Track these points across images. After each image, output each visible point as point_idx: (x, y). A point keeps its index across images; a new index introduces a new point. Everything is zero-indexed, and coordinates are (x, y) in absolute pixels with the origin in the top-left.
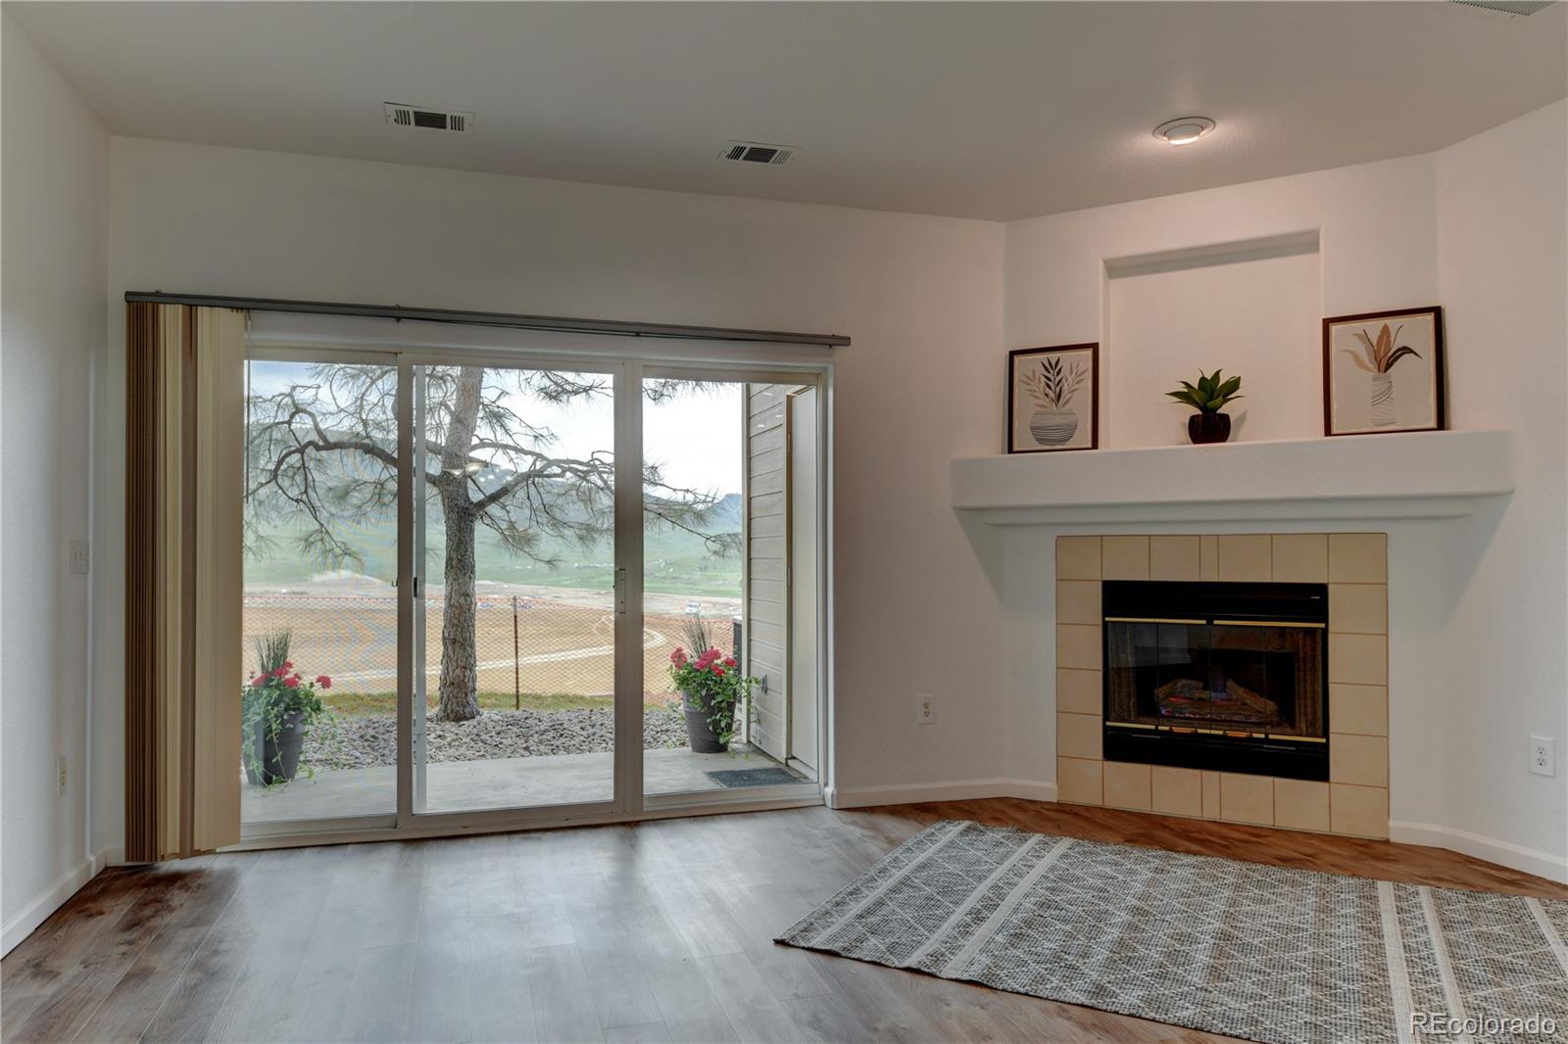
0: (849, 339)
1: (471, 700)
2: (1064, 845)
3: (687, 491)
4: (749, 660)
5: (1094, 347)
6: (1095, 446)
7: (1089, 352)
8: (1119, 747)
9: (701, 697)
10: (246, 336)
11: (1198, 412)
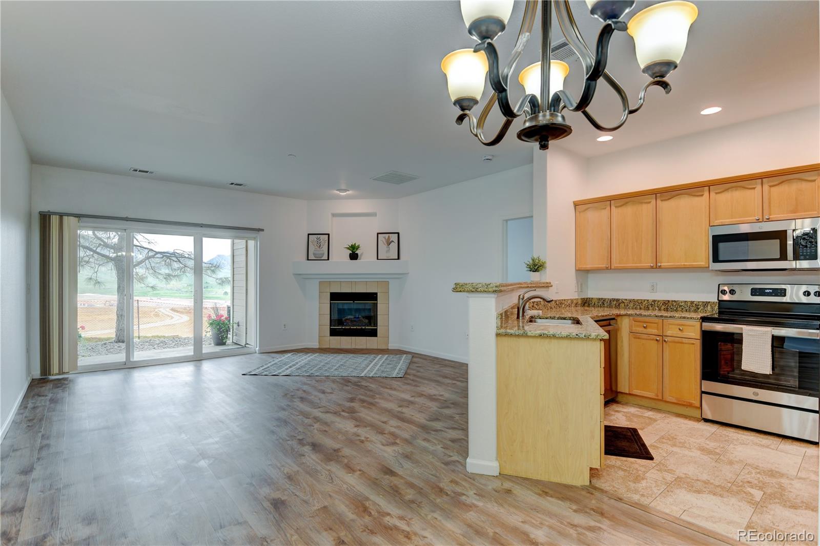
0: (264, 229)
4: (233, 317)
5: (329, 235)
6: (328, 259)
7: (327, 236)
8: (333, 333)
9: (217, 329)
10: (79, 224)
11: (351, 252)
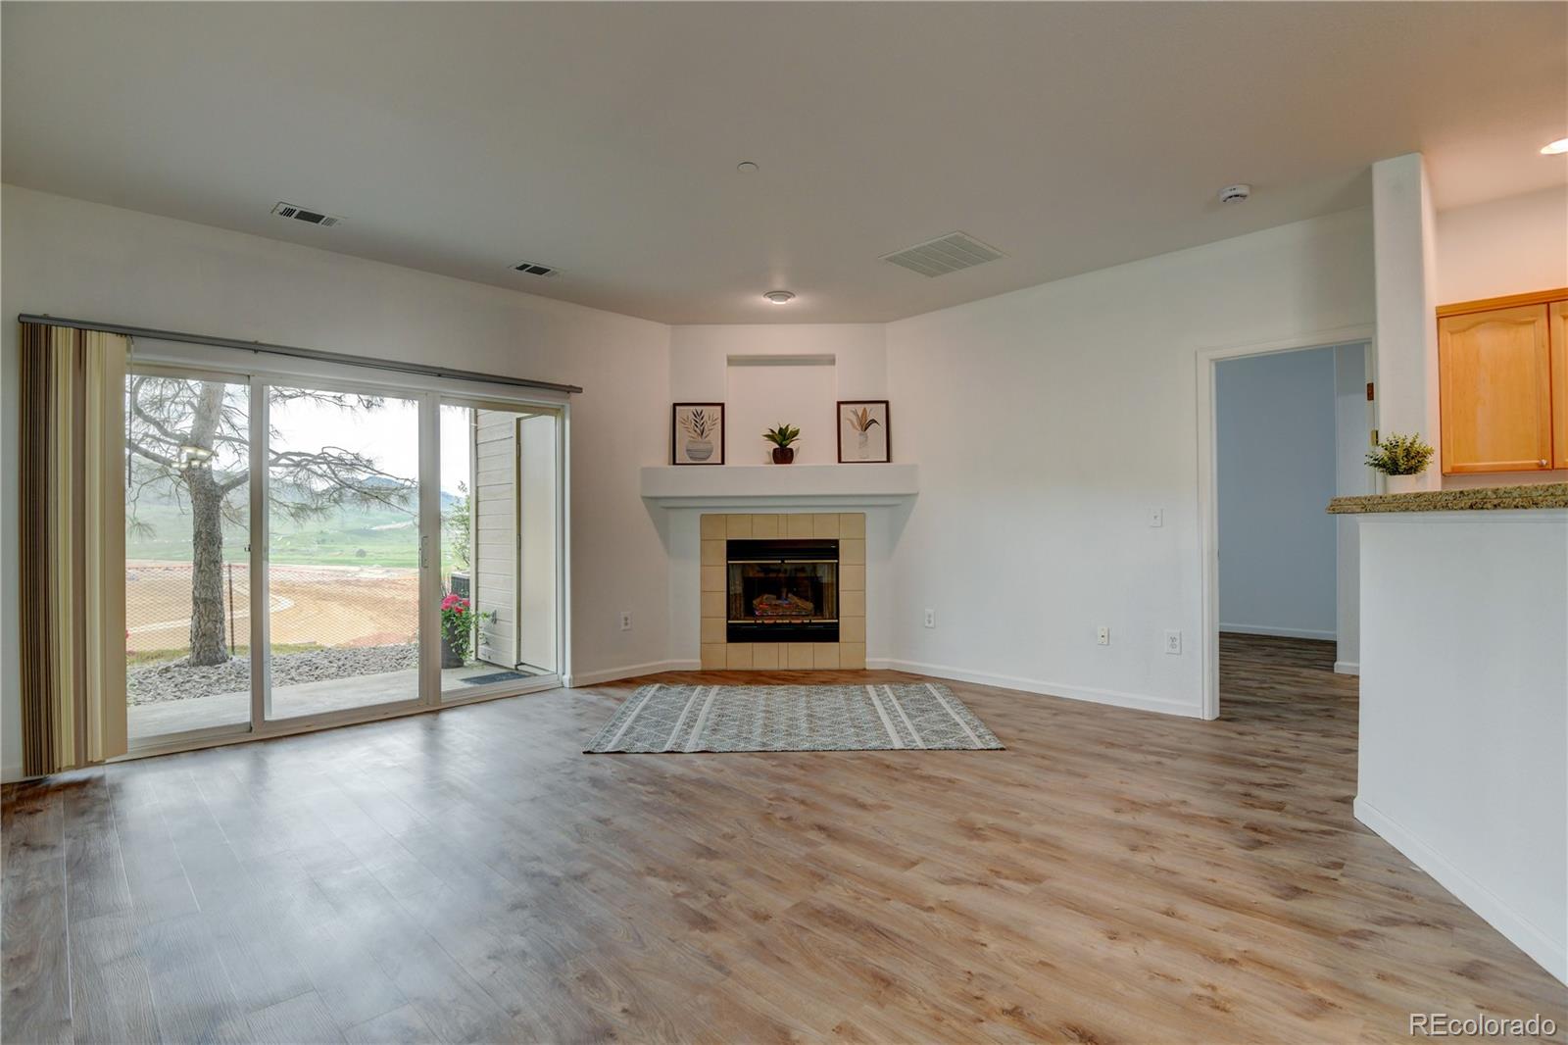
0: (581, 389)
1: (221, 647)
2: (716, 689)
3: (408, 480)
4: (477, 602)
5: (722, 405)
6: (723, 463)
7: (719, 408)
8: (735, 635)
10: (128, 355)
11: (777, 446)
